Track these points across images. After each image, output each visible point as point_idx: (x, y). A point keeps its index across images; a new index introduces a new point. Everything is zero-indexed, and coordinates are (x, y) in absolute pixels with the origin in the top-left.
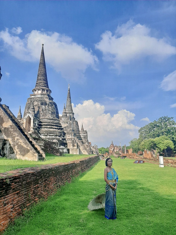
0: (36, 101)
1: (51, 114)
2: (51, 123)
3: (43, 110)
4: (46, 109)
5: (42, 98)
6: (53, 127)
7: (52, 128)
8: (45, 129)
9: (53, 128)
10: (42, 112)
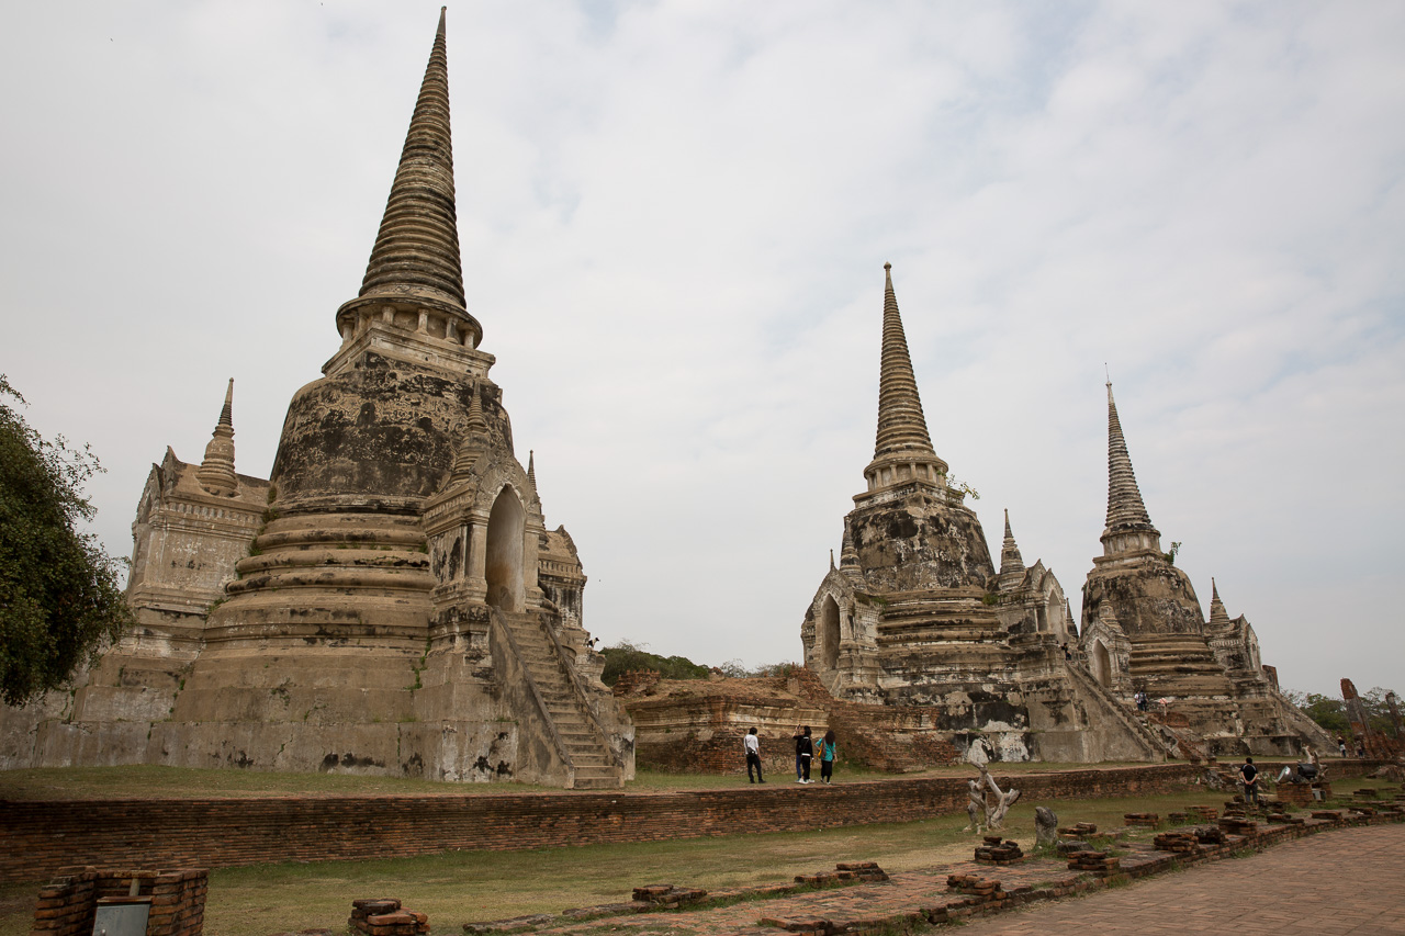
0: (872, 524)
1: (940, 573)
2: (939, 613)
3: (900, 560)
4: (911, 556)
5: (895, 504)
6: (946, 633)
7: (940, 638)
8: (912, 645)
9: (950, 639)
10: (895, 569)
